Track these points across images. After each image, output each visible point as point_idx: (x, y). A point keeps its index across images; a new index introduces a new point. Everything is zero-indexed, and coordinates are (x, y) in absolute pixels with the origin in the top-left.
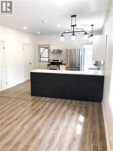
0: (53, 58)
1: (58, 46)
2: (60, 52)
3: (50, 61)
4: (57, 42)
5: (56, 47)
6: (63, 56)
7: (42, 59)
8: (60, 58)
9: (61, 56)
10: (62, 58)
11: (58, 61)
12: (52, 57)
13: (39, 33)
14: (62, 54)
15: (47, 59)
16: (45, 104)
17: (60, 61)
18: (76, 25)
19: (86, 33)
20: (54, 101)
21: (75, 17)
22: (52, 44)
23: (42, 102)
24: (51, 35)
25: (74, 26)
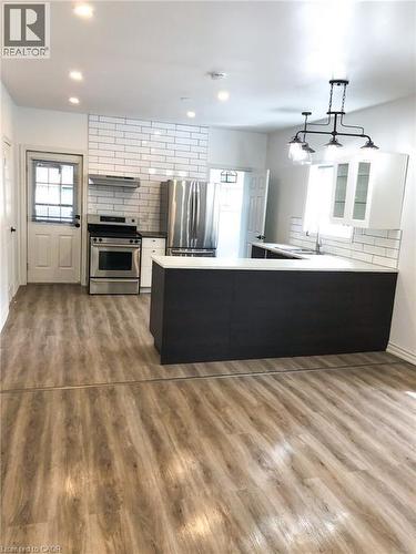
0: (99, 206)
1: (122, 162)
2: (125, 185)
3: (79, 222)
4: (115, 147)
6: (140, 202)
7: (40, 211)
8: (127, 209)
9: (131, 202)
10: (136, 209)
11: (123, 220)
12: (90, 206)
13: (74, 100)
14: (135, 196)
15: (67, 213)
16: (265, 384)
17: (128, 223)
18: (343, 113)
19: (370, 144)
20: (271, 369)
21: (342, 86)
22: (92, 152)
23: (242, 379)
24: (92, 118)
25: (336, 113)
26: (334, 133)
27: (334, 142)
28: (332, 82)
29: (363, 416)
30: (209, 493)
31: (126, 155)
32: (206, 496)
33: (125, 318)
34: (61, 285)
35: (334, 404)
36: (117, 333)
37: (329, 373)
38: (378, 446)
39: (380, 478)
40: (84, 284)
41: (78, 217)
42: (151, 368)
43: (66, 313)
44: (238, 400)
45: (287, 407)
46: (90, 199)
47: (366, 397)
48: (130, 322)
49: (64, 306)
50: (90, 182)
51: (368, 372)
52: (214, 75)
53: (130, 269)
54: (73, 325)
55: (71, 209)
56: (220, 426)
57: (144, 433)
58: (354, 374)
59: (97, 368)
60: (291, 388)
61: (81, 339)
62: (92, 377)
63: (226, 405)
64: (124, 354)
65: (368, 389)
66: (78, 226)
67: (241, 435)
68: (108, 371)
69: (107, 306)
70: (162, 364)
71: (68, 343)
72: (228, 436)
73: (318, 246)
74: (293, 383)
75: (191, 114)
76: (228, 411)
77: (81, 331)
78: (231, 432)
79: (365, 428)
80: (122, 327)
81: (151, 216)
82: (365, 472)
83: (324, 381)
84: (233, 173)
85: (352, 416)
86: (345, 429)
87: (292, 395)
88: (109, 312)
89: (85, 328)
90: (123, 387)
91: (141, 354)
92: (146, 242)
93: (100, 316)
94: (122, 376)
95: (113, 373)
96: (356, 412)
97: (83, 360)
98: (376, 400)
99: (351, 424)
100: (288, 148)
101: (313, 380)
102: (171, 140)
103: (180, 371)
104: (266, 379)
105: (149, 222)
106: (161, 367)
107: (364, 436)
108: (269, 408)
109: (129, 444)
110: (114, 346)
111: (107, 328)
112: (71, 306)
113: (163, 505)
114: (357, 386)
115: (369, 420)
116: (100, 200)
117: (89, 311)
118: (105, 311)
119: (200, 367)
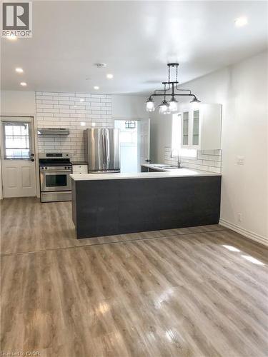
0: (43, 149)
1: (58, 119)
2: (61, 134)
3: (34, 158)
4: (54, 111)
5: (52, 123)
6: (71, 144)
7: (9, 153)
8: (64, 148)
9: (66, 144)
10: (69, 148)
11: (61, 155)
12: (40, 148)
13: (23, 84)
14: (68, 140)
15: (26, 153)
16: (138, 246)
17: (64, 157)
18: (177, 82)
19: (195, 100)
20: (144, 237)
21: (175, 67)
22: (39, 114)
23: (125, 244)
24: (38, 93)
25: (173, 83)
26: (173, 95)
27: (173, 100)
28: (169, 65)
29: (191, 260)
30: (89, 300)
31: (61, 115)
32: (87, 302)
33: (61, 214)
34: (25, 198)
35: (176, 254)
36: (54, 223)
37: (179, 238)
38: (194, 274)
39: (189, 288)
40: (39, 197)
41: (33, 155)
42: (70, 241)
43: (25, 214)
44: (119, 254)
45: (147, 257)
46: (40, 144)
47: (197, 249)
48: (63, 217)
49: (24, 211)
50: (39, 133)
51: (203, 236)
52: (99, 65)
53: (66, 185)
54: (28, 221)
55: (28, 150)
56: (104, 268)
57: (59, 274)
58: (194, 237)
59: (38, 242)
60: (153, 247)
61: (31, 228)
62: (34, 247)
63: (111, 258)
64: (56, 234)
65: (199, 245)
66: (33, 160)
67: (116, 273)
68: (44, 244)
69: (51, 208)
70: (78, 238)
71: (23, 231)
72: (107, 273)
73: (179, 164)
74: (155, 244)
75: (96, 88)
76: (111, 261)
77: (32, 223)
78: (110, 271)
79: (190, 266)
80: (58, 220)
81: (79, 152)
82: (182, 287)
83: (174, 242)
84: (133, 122)
85: (185, 260)
86: (178, 266)
87: (152, 250)
88: (51, 212)
89: (35, 221)
90: (52, 252)
91: (66, 234)
92: (75, 168)
93: (46, 214)
94: (52, 246)
95: (47, 245)
96: (188, 257)
97: (30, 239)
98: (202, 250)
99: (183, 264)
100: (146, 105)
101: (168, 242)
102: (88, 104)
103: (88, 242)
104: (139, 243)
105: (78, 156)
106: (77, 240)
107: (188, 269)
108: (136, 258)
109: (49, 280)
110: (51, 230)
111: (49, 221)
112: (28, 210)
113: (61, 307)
114: (193, 244)
115: (193, 261)
116: (46, 144)
117: (39, 212)
118: (49, 211)
119: (101, 239)
